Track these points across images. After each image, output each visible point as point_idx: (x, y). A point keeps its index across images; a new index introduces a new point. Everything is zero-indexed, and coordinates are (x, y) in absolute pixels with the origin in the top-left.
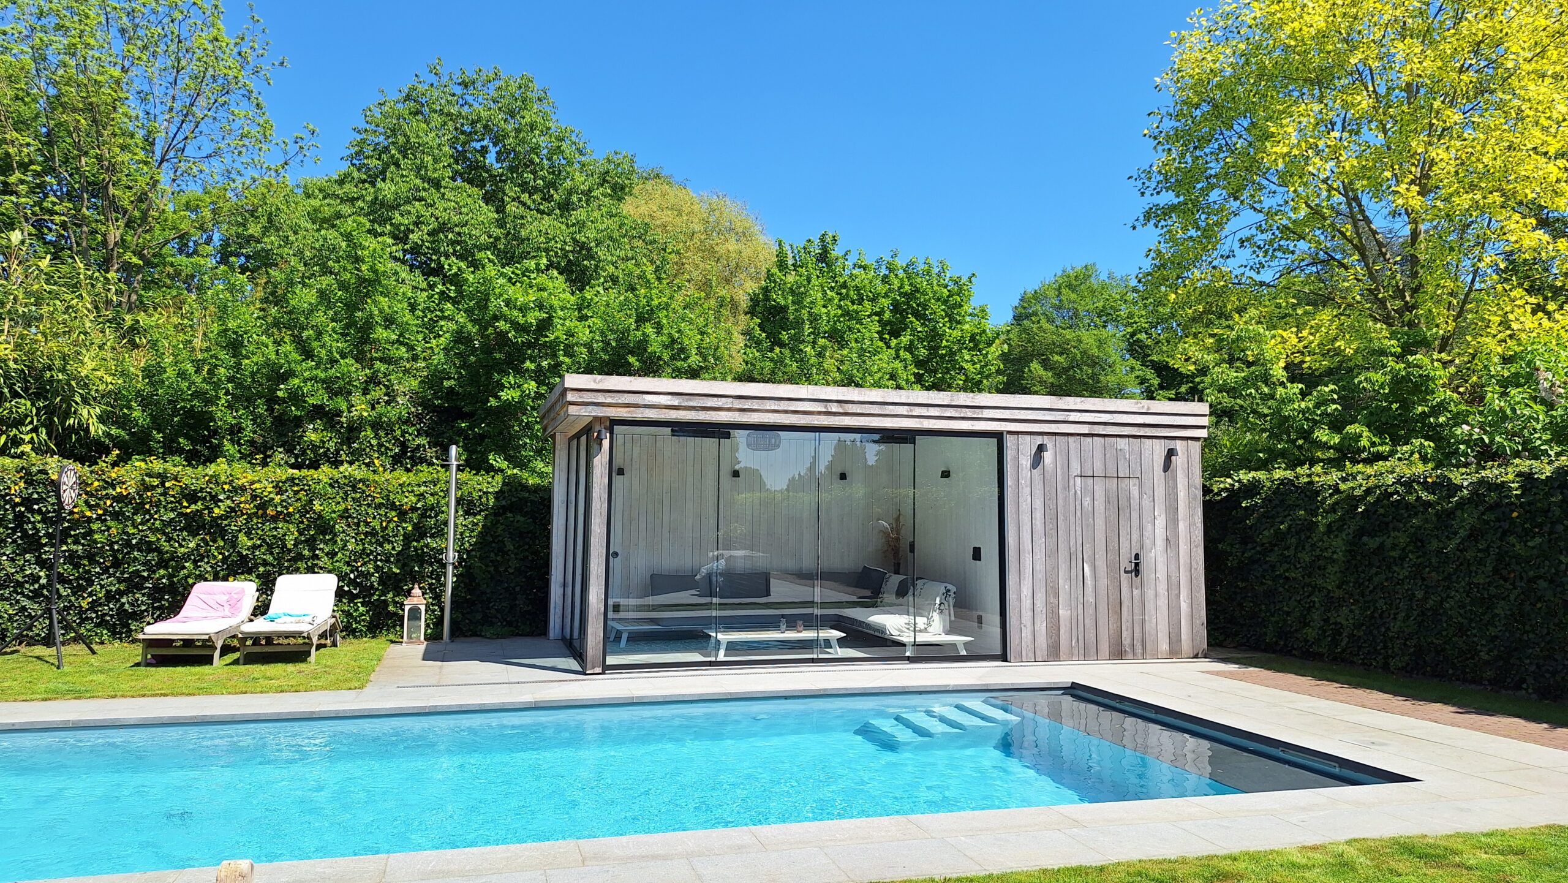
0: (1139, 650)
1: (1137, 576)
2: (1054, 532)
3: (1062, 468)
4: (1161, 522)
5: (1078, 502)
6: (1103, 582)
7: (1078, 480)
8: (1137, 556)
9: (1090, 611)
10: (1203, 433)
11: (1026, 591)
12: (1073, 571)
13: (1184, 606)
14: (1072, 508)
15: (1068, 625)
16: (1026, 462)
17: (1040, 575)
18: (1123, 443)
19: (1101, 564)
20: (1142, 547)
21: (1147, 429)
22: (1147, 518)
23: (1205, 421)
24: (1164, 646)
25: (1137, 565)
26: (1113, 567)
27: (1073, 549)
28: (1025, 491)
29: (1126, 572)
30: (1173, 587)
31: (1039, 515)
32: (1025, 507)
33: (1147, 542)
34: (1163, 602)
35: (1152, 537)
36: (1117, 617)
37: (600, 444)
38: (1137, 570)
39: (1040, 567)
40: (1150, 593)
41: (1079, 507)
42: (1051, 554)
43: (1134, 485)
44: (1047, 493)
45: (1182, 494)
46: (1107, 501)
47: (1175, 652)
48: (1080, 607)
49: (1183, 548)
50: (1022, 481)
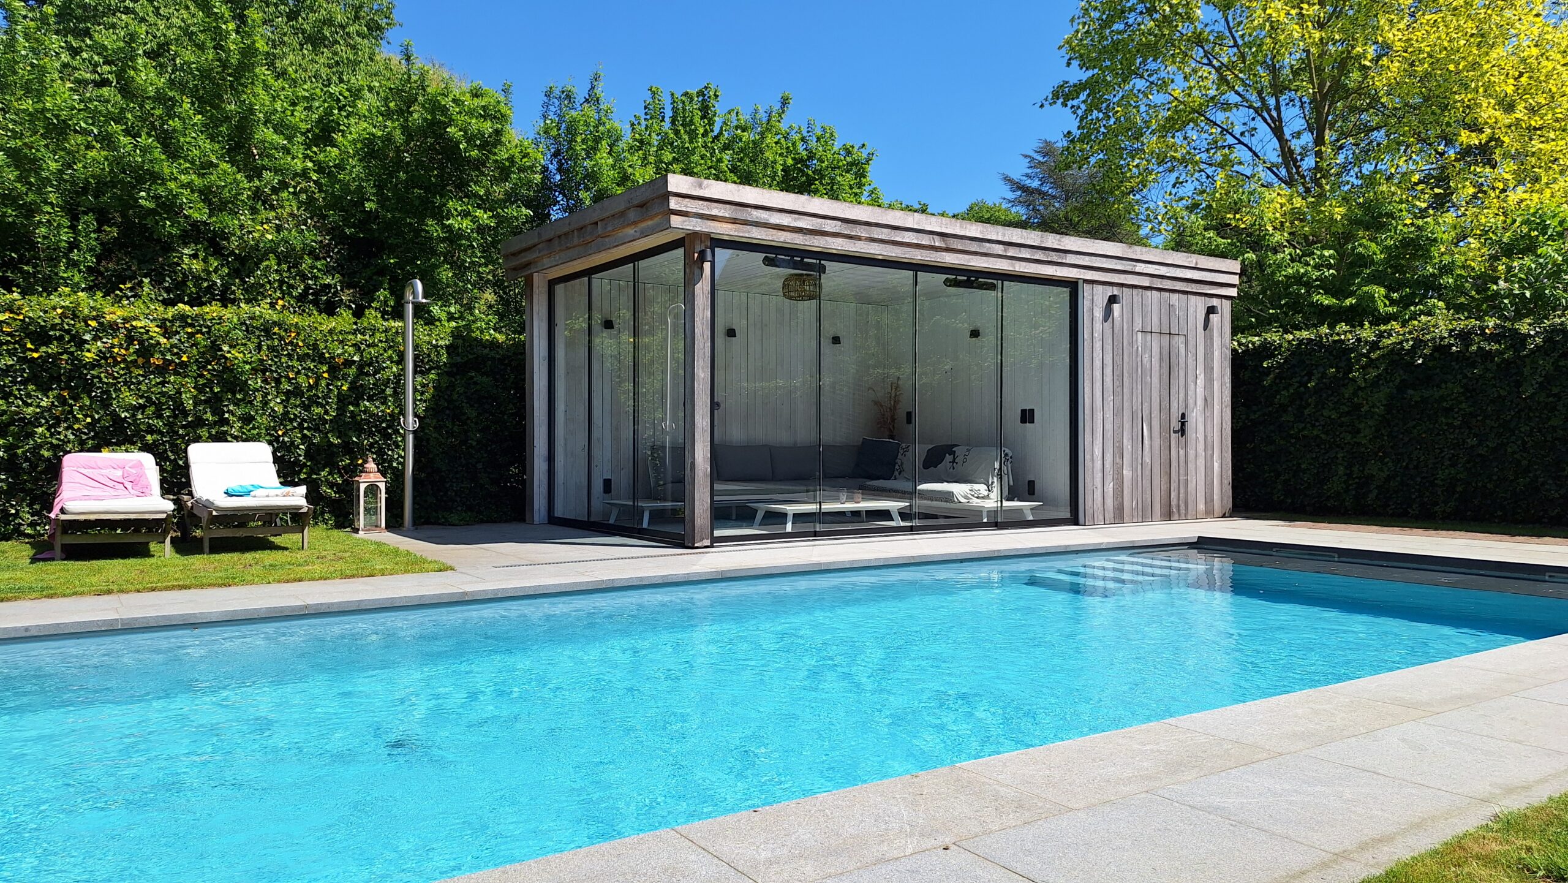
0: (1183, 511)
1: (1182, 436)
2: (1120, 389)
3: (1128, 323)
4: (1201, 381)
5: (1139, 359)
6: (1157, 442)
7: (1140, 334)
8: (1183, 416)
9: (1147, 472)
10: (1233, 292)
11: (1098, 452)
12: (1135, 430)
13: (1216, 465)
14: (1135, 365)
15: (1130, 486)
16: (1099, 314)
17: (1109, 435)
18: (1175, 297)
19: (1156, 423)
20: (1186, 407)
21: (1193, 285)
22: (1191, 378)
23: (1235, 280)
24: (1201, 506)
25: (1183, 424)
26: (1165, 429)
27: (1134, 408)
28: (1098, 345)
29: (1175, 432)
30: (1208, 446)
31: (1108, 371)
32: (1098, 363)
33: (1191, 402)
34: (1201, 461)
35: (1194, 396)
36: (1165, 478)
37: (702, 268)
38: (1182, 431)
39: (1109, 426)
40: (1191, 453)
41: (1139, 364)
42: (1118, 412)
43: (1182, 343)
44: (1115, 349)
45: (1216, 354)
46: (1161, 359)
47: (1209, 513)
48: (1140, 467)
49: (1217, 407)
50: (1096, 335)
